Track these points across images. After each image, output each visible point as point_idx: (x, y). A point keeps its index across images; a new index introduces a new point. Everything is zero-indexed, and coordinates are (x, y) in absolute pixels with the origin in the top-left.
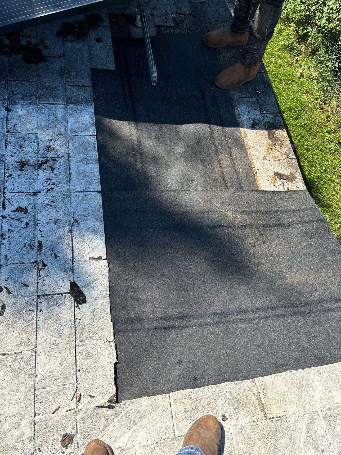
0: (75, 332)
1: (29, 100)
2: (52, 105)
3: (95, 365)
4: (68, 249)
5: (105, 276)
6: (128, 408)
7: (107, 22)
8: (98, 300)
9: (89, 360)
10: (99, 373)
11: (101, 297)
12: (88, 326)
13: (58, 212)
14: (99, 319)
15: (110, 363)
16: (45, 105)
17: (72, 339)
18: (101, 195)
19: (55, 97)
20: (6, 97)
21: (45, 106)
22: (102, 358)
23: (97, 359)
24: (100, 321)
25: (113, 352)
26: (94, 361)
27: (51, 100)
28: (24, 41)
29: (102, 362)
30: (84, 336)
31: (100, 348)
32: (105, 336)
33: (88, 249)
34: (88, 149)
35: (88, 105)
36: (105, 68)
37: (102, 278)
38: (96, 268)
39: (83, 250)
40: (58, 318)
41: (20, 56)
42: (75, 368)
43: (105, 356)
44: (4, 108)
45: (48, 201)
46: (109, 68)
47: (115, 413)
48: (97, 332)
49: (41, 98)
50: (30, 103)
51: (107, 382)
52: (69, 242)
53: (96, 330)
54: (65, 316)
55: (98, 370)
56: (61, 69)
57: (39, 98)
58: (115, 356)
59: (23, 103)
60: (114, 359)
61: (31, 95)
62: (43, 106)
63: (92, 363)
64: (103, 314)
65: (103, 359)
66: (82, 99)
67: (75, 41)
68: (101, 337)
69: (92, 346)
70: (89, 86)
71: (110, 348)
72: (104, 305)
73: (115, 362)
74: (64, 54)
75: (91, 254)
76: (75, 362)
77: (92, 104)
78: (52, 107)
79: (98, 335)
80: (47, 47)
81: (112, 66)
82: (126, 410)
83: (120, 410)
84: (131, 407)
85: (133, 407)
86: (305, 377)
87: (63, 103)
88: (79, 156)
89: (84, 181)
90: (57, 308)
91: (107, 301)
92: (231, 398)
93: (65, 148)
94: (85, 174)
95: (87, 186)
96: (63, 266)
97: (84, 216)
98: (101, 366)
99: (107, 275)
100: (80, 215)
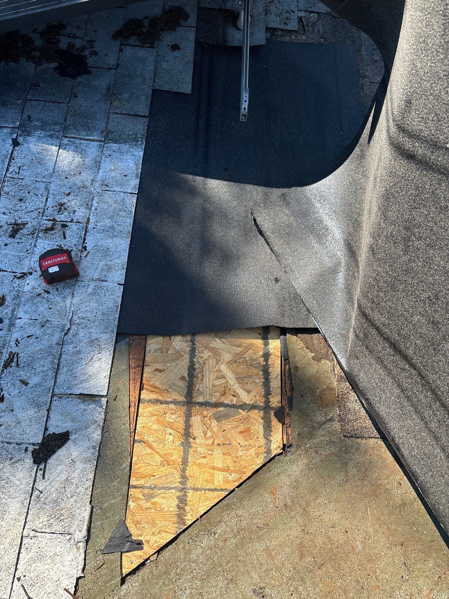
0: (27, 513)
1: (49, 131)
2: (82, 141)
4: (51, 371)
5: (97, 424)
7: (192, 21)
8: (77, 462)
9: (38, 565)
10: (49, 591)
11: (84, 458)
12: (51, 505)
13: (50, 308)
14: (72, 496)
15: (70, 576)
16: (72, 140)
17: (20, 523)
18: (122, 290)
19: (89, 129)
20: (18, 124)
21: (72, 142)
22: (60, 564)
23: (52, 565)
24: (72, 500)
25: (80, 557)
26: (47, 567)
27: (83, 132)
28: (64, 43)
29: (58, 572)
30: (41, 521)
31: (60, 546)
32: (74, 528)
33: (82, 376)
34: (120, 214)
35: (136, 145)
36: (175, 89)
37: (92, 427)
39: (73, 375)
40: (7, 483)
41: (54, 65)
42: (13, 573)
43: (66, 563)
44: (11, 140)
45: (39, 289)
46: (181, 91)
48: (62, 518)
49: (69, 129)
50: (51, 136)
52: (55, 360)
53: (62, 515)
54: (18, 483)
55: (49, 584)
56: (109, 88)
57: (65, 129)
58: (81, 567)
59: (40, 135)
60: (78, 570)
61: (55, 124)
62: (68, 141)
64: (80, 488)
65: (62, 566)
66: (129, 135)
67: (139, 46)
68: (67, 528)
69: (48, 541)
70: (145, 116)
71: (76, 550)
72: (85, 473)
73: (78, 576)
74: (118, 65)
76: (15, 564)
77: (142, 144)
78: (81, 143)
79: (63, 523)
80: (95, 53)
81: (187, 88)
87: (99, 139)
88: (104, 224)
89: (102, 263)
90: (9, 467)
91: (91, 467)
93: (85, 208)
94: (106, 252)
95: (105, 273)
96: (36, 399)
97: (88, 320)
98: (55, 578)
99: (101, 424)
100: (83, 318)
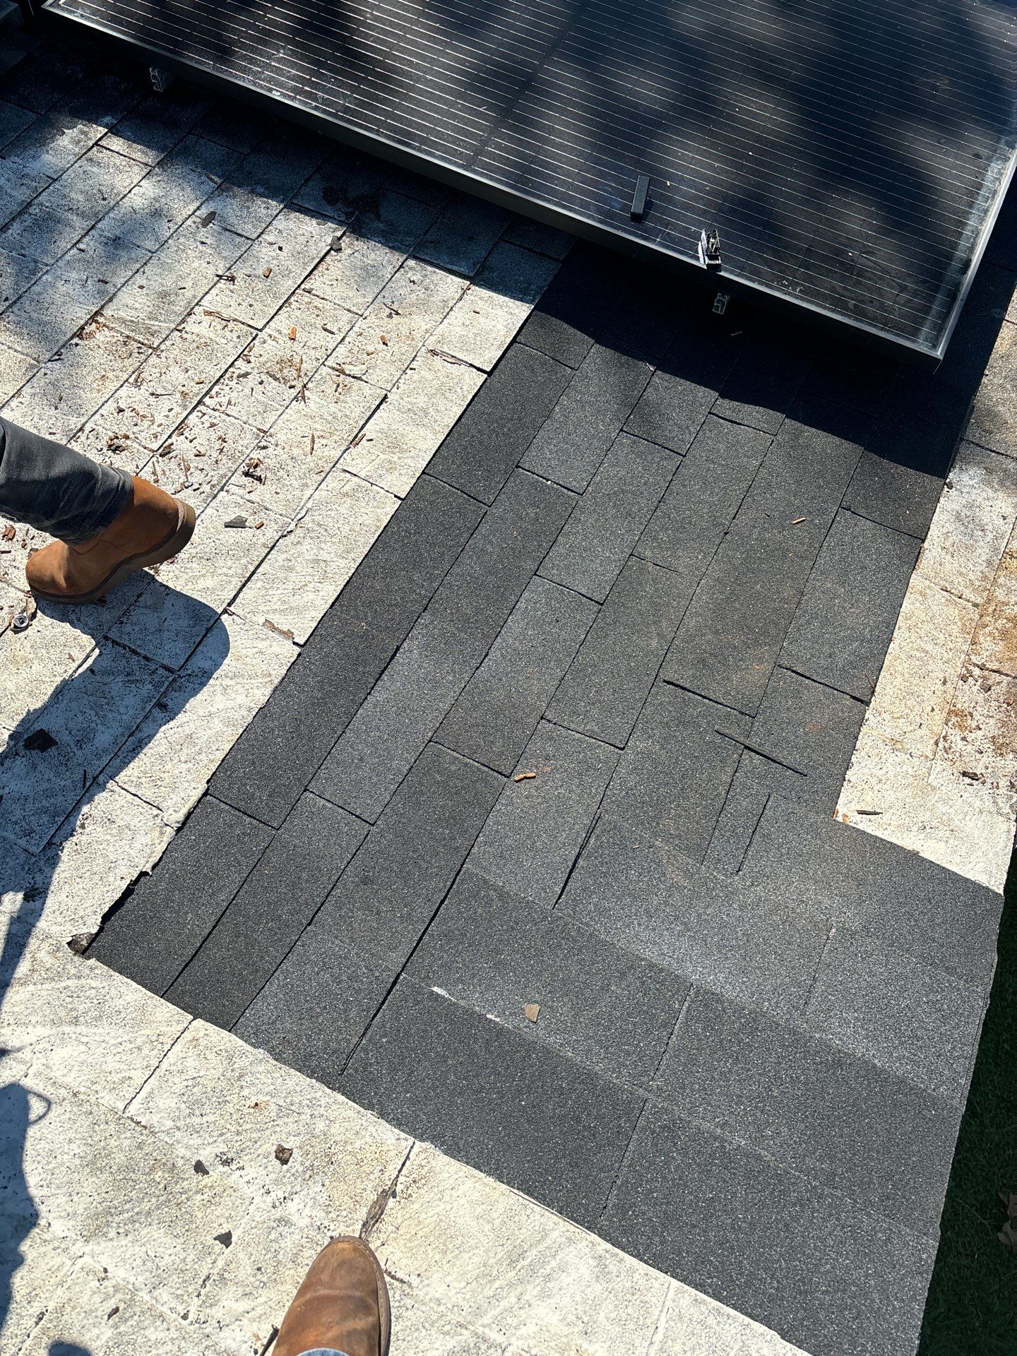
0: (116, 754)
2: (437, 270)
3: (101, 847)
4: (237, 579)
6: (89, 981)
11: (229, 718)
12: (152, 760)
13: (277, 493)
14: (186, 762)
15: (133, 864)
16: (423, 263)
17: (100, 763)
18: (397, 506)
19: (457, 253)
21: (422, 266)
22: (127, 842)
23: (116, 838)
24: (184, 765)
25: (159, 847)
27: (445, 257)
29: (120, 851)
31: (139, 819)
32: (169, 804)
33: (279, 603)
34: (448, 394)
35: (521, 300)
37: (260, 680)
38: (263, 651)
39: (267, 597)
40: (108, 704)
43: (136, 844)
47: (59, 970)
48: (159, 783)
49: (427, 247)
50: (393, 248)
51: (97, 896)
53: (161, 779)
54: (122, 710)
57: (420, 245)
58: (155, 859)
60: (147, 862)
61: (408, 233)
62: (416, 264)
63: (100, 839)
64: (203, 756)
65: (128, 846)
66: (517, 282)
68: (159, 799)
69: (125, 805)
70: (556, 260)
71: (157, 834)
72: (220, 739)
73: (144, 870)
75: (278, 616)
77: (533, 301)
78: (435, 272)
79: (157, 790)
82: (83, 981)
83: (73, 971)
84: (98, 983)
85: (101, 986)
86: (549, 1241)
87: (466, 273)
89: (382, 456)
91: (232, 735)
92: (319, 1136)
93: (396, 368)
94: (395, 445)
95: (381, 472)
97: (326, 530)
99: (276, 682)
100: (319, 525)
